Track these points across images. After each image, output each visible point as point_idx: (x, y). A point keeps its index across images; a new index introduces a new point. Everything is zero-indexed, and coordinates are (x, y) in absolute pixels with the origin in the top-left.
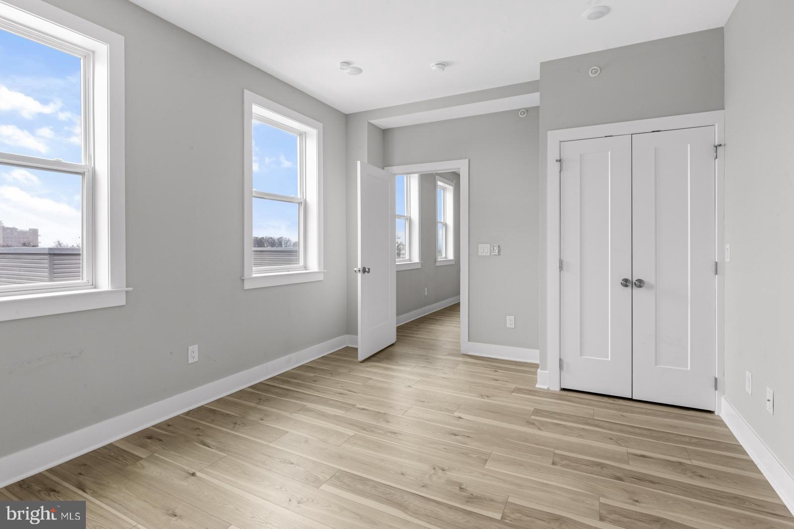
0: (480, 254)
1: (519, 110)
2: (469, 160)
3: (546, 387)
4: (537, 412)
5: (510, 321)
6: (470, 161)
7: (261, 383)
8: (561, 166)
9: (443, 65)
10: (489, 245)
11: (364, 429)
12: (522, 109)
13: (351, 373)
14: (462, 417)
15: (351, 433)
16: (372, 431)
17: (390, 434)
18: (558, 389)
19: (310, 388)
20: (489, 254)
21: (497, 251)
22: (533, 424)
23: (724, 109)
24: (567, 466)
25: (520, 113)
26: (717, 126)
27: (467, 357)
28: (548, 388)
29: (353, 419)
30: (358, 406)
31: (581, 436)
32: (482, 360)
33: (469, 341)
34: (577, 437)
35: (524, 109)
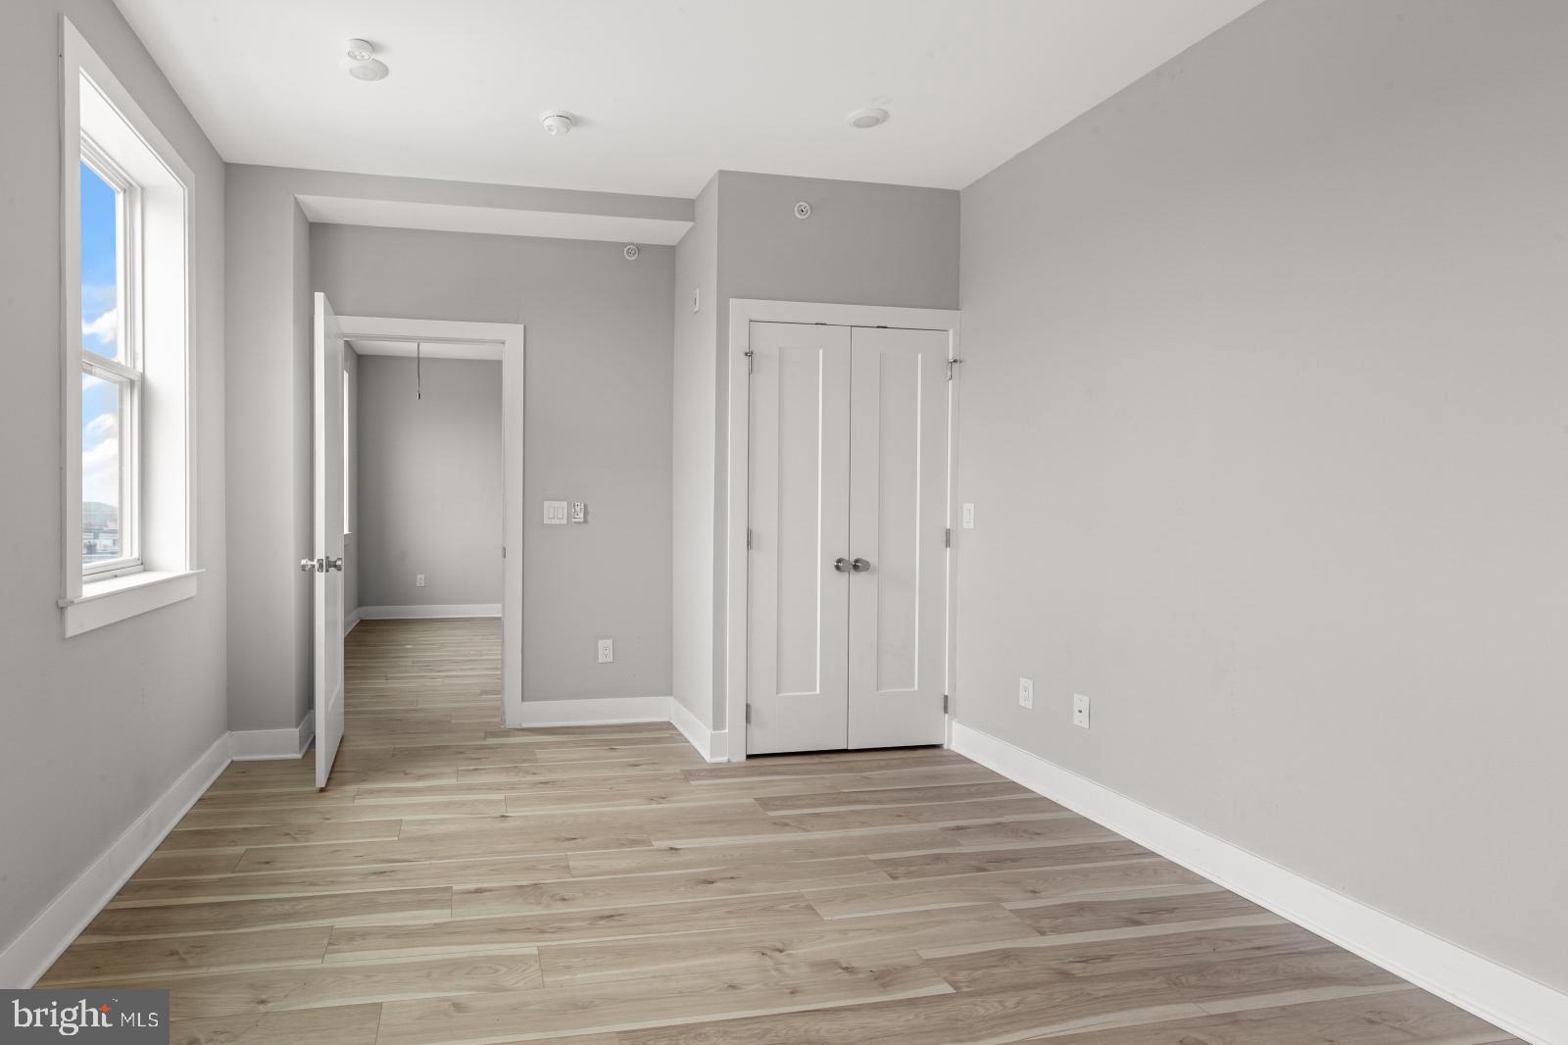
0: (546, 521)
1: (625, 245)
2: (525, 327)
3: (724, 759)
4: (765, 803)
5: (605, 651)
6: (528, 328)
7: (104, 911)
8: (751, 363)
9: (570, 120)
10: (565, 504)
11: (542, 932)
12: (629, 244)
13: (333, 821)
14: (678, 847)
15: (530, 948)
16: (561, 929)
17: (603, 922)
18: (743, 758)
19: (282, 884)
20: (564, 521)
21: (582, 515)
22: (787, 825)
23: (957, 308)
24: (908, 875)
25: (626, 250)
26: (951, 332)
27: (527, 733)
28: (729, 761)
29: (492, 919)
30: (456, 887)
31: (863, 824)
32: (565, 733)
33: (523, 700)
34: (860, 827)
35: (633, 244)
